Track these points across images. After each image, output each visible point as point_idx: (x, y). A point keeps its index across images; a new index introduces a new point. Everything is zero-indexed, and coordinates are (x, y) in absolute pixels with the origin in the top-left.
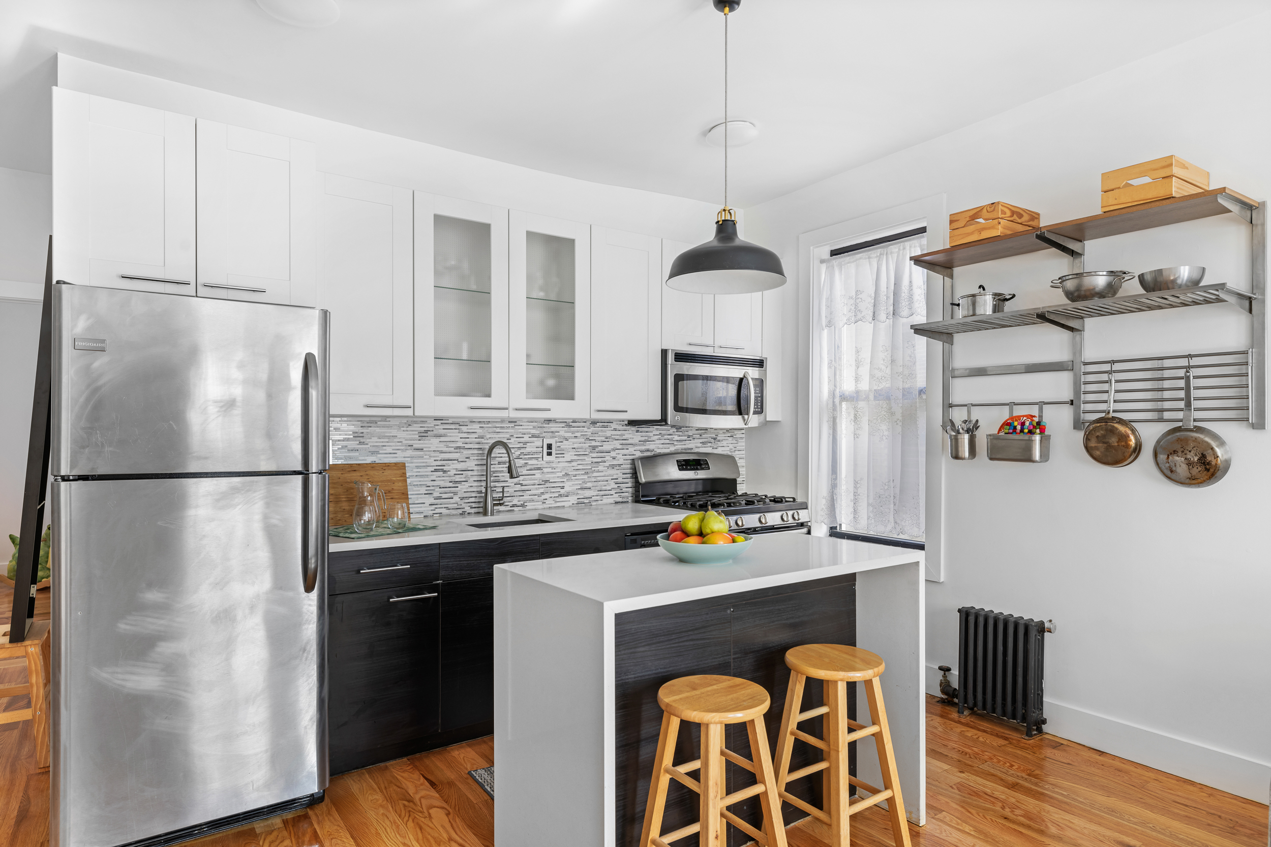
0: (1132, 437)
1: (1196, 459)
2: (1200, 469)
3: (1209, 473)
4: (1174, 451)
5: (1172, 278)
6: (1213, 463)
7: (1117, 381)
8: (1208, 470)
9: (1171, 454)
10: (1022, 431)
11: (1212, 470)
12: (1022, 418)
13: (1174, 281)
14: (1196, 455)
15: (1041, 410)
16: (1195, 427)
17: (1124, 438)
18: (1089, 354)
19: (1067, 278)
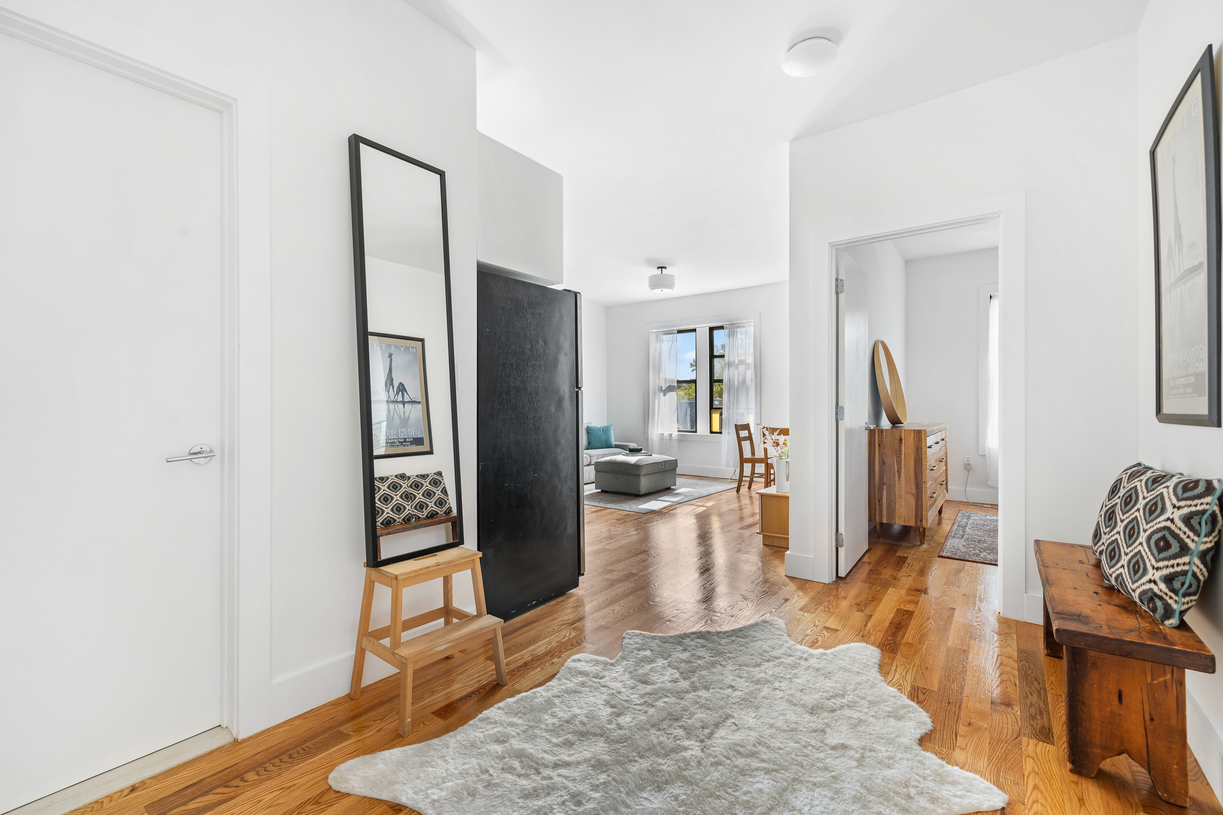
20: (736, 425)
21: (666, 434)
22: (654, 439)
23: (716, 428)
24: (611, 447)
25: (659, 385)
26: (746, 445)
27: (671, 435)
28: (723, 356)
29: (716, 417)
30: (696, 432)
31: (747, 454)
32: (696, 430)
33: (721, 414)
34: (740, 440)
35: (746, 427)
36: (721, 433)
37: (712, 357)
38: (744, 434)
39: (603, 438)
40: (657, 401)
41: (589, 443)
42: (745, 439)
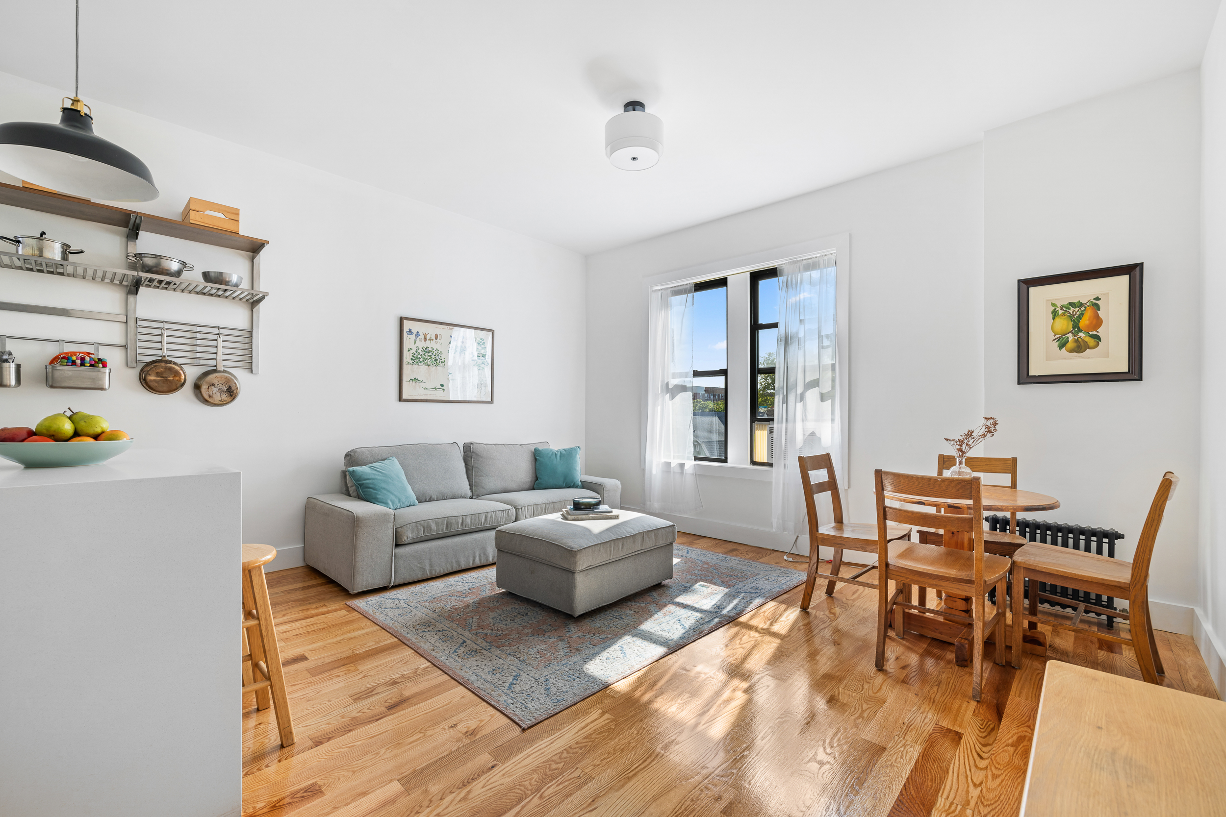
0: (183, 375)
1: (226, 389)
2: (227, 395)
3: (232, 398)
4: (213, 384)
5: (227, 280)
6: (235, 392)
7: (168, 336)
8: (231, 396)
9: (211, 386)
10: (82, 364)
11: (234, 396)
12: (78, 354)
13: (229, 282)
14: (226, 387)
15: (97, 349)
16: (224, 370)
17: (177, 374)
18: (141, 312)
19: (146, 255)
20: (801, 459)
21: (674, 463)
22: (654, 472)
23: (762, 455)
24: (574, 486)
25: (662, 381)
26: (823, 500)
27: (682, 466)
28: (775, 325)
29: (761, 436)
30: (725, 460)
31: (826, 528)
32: (726, 458)
33: (771, 431)
34: (809, 490)
35: (825, 461)
36: (770, 465)
37: (756, 327)
38: (819, 476)
39: (561, 469)
40: (659, 408)
41: (537, 479)
42: (821, 487)
